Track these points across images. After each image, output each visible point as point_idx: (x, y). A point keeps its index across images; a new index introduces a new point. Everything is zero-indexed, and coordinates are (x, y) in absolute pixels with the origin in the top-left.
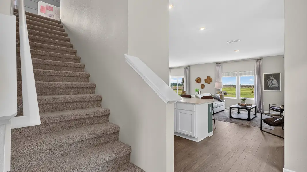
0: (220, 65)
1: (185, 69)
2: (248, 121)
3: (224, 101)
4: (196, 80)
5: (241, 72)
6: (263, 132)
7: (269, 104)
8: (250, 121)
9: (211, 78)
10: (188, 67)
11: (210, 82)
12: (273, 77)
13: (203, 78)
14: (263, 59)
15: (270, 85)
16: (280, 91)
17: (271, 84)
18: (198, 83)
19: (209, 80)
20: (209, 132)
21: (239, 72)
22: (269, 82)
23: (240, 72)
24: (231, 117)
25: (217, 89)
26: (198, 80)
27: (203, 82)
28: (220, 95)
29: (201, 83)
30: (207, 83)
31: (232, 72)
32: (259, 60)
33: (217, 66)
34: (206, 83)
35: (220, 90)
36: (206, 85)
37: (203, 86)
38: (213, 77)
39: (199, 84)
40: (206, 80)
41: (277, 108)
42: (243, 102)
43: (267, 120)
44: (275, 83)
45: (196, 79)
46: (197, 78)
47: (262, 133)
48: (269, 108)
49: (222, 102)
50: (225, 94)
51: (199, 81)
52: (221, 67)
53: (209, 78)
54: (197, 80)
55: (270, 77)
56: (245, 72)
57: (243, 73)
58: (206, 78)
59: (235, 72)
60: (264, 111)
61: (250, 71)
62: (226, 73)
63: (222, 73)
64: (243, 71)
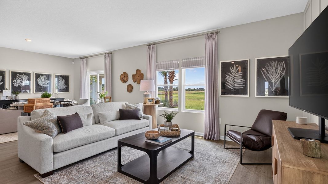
0: (153, 48)
1: (105, 58)
5: (185, 60)
7: (225, 125)
9: (142, 72)
10: (109, 55)
11: (141, 79)
12: (237, 68)
13: (131, 74)
14: (219, 32)
15: (230, 86)
16: (248, 96)
17: (232, 83)
18: (124, 82)
19: (139, 76)
21: (182, 60)
22: (229, 79)
23: (184, 61)
25: (146, 93)
26: (124, 78)
27: (130, 81)
29: (128, 83)
30: (136, 82)
31: (172, 61)
33: (148, 50)
34: (134, 82)
35: (148, 95)
36: (134, 85)
37: (130, 89)
38: (144, 70)
39: (125, 84)
40: (134, 78)
41: (237, 136)
44: (239, 80)
46: (122, 73)
48: (225, 133)
52: (154, 51)
53: (138, 73)
54: (122, 76)
55: (230, 68)
56: (191, 60)
57: (188, 61)
58: (135, 73)
59: (176, 60)
60: (221, 136)
61: (199, 58)
62: (163, 63)
63: (157, 62)
64: (188, 59)
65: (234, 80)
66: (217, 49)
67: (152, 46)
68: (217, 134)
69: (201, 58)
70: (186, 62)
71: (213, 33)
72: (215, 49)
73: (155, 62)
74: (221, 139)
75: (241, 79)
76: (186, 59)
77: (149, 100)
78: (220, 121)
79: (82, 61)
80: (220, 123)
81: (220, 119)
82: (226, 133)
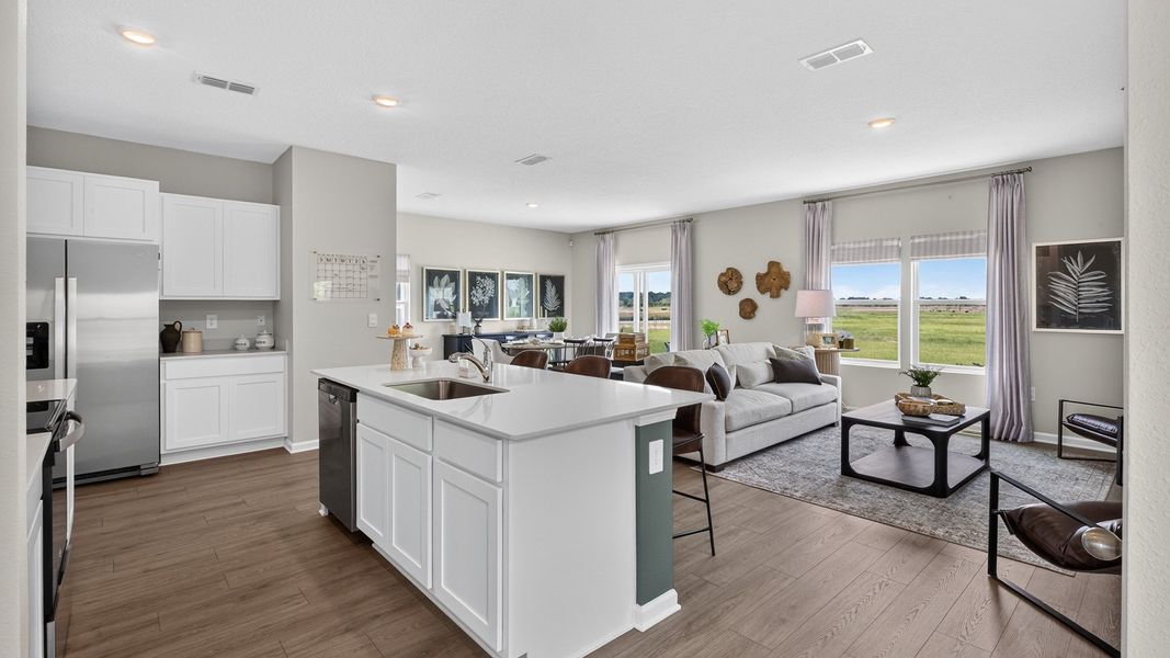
0: (824, 207)
1: (674, 231)
2: (932, 500)
3: (833, 382)
4: (719, 280)
5: (923, 240)
6: (1003, 591)
7: (1061, 402)
8: (942, 502)
9: (785, 269)
10: (686, 225)
11: (781, 287)
12: (1085, 262)
13: (751, 270)
14: (1029, 170)
15: (1067, 304)
16: (1123, 331)
17: (1072, 298)
18: (729, 292)
19: (774, 280)
20: (643, 596)
21: (912, 238)
22: (1061, 288)
23: (917, 241)
24: (847, 471)
25: (810, 322)
26: (730, 282)
27: (749, 290)
28: (817, 354)
29: (743, 294)
30: (768, 294)
31: (881, 240)
32: (1012, 176)
33: (810, 216)
34: (762, 292)
35: (819, 327)
36: (763, 301)
37: (748, 310)
38: (792, 263)
39: (732, 297)
40: (762, 282)
41: (1103, 425)
42: (922, 391)
43: (1025, 522)
44: (1093, 291)
45: (722, 275)
46: (724, 271)
47: (996, 597)
48: (1061, 423)
49: (825, 388)
50: (846, 344)
51: (732, 285)
52: (826, 217)
53: (774, 270)
54: (724, 278)
55: (1066, 261)
56: (941, 239)
57: (932, 242)
58: (764, 270)
59: (893, 239)
60: (1035, 433)
61: (964, 233)
62: (852, 246)
63: (833, 244)
64: (932, 236)
65: (1077, 290)
66: (1023, 213)
67: (819, 205)
68: (1027, 426)
69: (972, 233)
70: (925, 243)
71: (1012, 173)
72: (1019, 214)
73: (829, 242)
74: (1036, 440)
75: (1101, 290)
76: (926, 236)
77: (824, 338)
78: (1033, 395)
79: (604, 239)
80: (1033, 399)
81: (1032, 388)
82: (1064, 419)
